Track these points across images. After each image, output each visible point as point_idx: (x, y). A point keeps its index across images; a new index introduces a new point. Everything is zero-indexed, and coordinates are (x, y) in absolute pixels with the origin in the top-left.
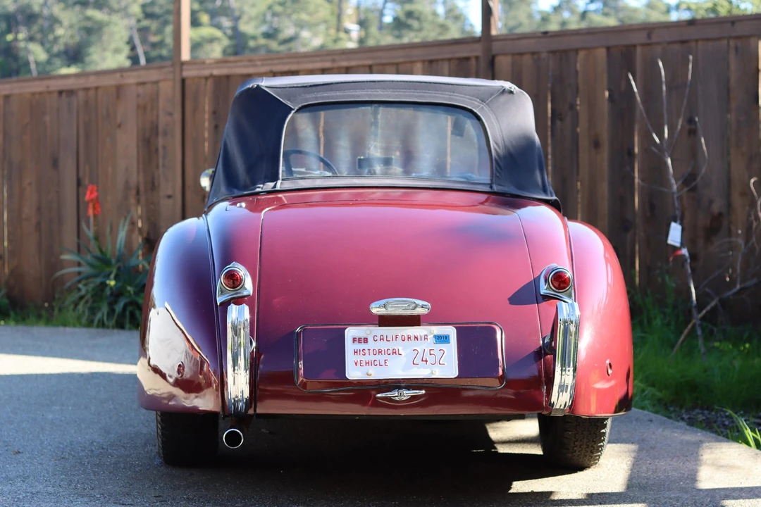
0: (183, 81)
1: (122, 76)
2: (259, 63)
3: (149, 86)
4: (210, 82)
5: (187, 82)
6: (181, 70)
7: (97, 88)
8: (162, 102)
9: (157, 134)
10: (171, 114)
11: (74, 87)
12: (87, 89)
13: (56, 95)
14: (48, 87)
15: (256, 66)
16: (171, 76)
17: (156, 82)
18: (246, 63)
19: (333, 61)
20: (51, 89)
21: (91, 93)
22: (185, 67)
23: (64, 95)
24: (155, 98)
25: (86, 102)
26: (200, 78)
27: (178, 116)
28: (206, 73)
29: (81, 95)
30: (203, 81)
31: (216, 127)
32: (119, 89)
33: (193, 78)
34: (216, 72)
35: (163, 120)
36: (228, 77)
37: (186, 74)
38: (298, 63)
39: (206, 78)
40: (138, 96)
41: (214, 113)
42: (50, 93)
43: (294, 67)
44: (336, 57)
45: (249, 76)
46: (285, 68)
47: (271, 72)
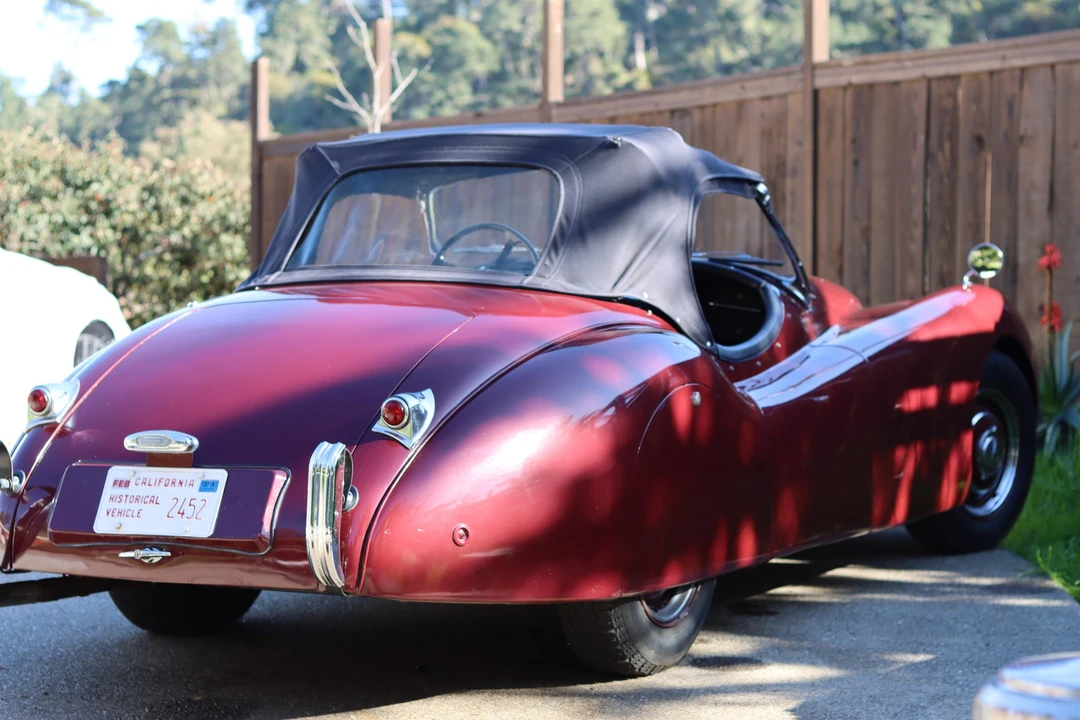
0: (816, 93)
1: (743, 88)
2: (908, 64)
3: (775, 102)
4: (849, 94)
5: (822, 96)
6: (813, 77)
7: (714, 106)
8: (791, 126)
9: (784, 175)
10: (800, 143)
11: (686, 105)
12: (702, 107)
13: (668, 115)
14: (657, 104)
15: (903, 68)
16: (800, 86)
17: (784, 96)
18: (893, 65)
19: (1004, 58)
20: (663, 107)
21: (708, 112)
22: (818, 72)
23: (677, 115)
24: (782, 119)
25: (702, 126)
26: (836, 88)
27: (808, 146)
28: (843, 80)
29: (697, 114)
30: (840, 92)
31: (856, 163)
32: (741, 105)
33: (828, 89)
34: (856, 79)
35: (793, 151)
36: (871, 86)
37: (821, 82)
38: (959, 63)
39: (845, 88)
40: (763, 116)
41: (854, 141)
42: (660, 113)
43: (952, 70)
44: (1008, 53)
45: (896, 83)
46: (941, 71)
47: (924, 77)
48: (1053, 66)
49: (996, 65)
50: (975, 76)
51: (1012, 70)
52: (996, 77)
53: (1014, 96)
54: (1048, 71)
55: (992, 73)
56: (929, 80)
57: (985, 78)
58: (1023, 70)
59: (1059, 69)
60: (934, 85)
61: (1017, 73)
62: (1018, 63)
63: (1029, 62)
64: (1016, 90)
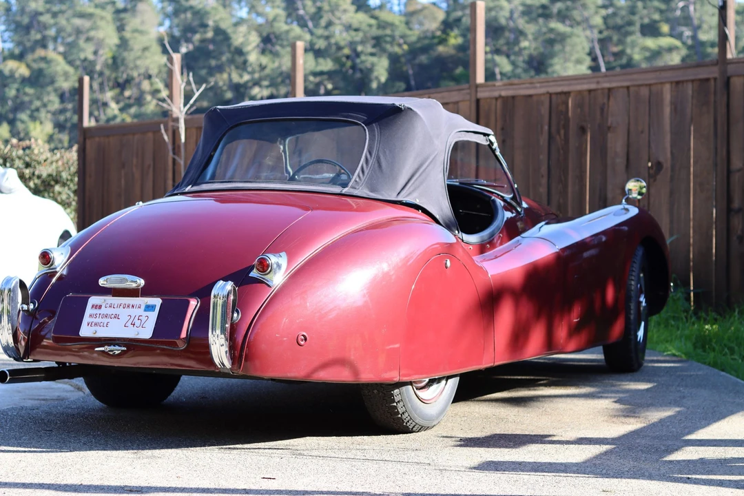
0: (478, 101)
2: (538, 85)
3: (450, 106)
4: (500, 102)
5: (482, 103)
6: (476, 92)
15: (535, 88)
16: (468, 97)
17: (457, 103)
18: (528, 86)
19: (598, 83)
22: (479, 89)
26: (491, 98)
28: (496, 94)
30: (494, 101)
33: (486, 99)
34: (504, 93)
36: (513, 97)
37: (481, 95)
38: (570, 85)
39: (496, 99)
41: (503, 129)
43: (566, 89)
44: (600, 79)
45: (530, 96)
46: (559, 89)
47: (548, 93)
48: (628, 87)
49: (593, 86)
50: (580, 92)
51: (603, 89)
52: (592, 93)
53: (604, 104)
54: (625, 90)
55: (590, 91)
56: (551, 94)
57: (586, 94)
58: (610, 89)
59: (632, 89)
60: (554, 97)
61: (606, 91)
62: (607, 85)
63: (614, 85)
64: (605, 101)
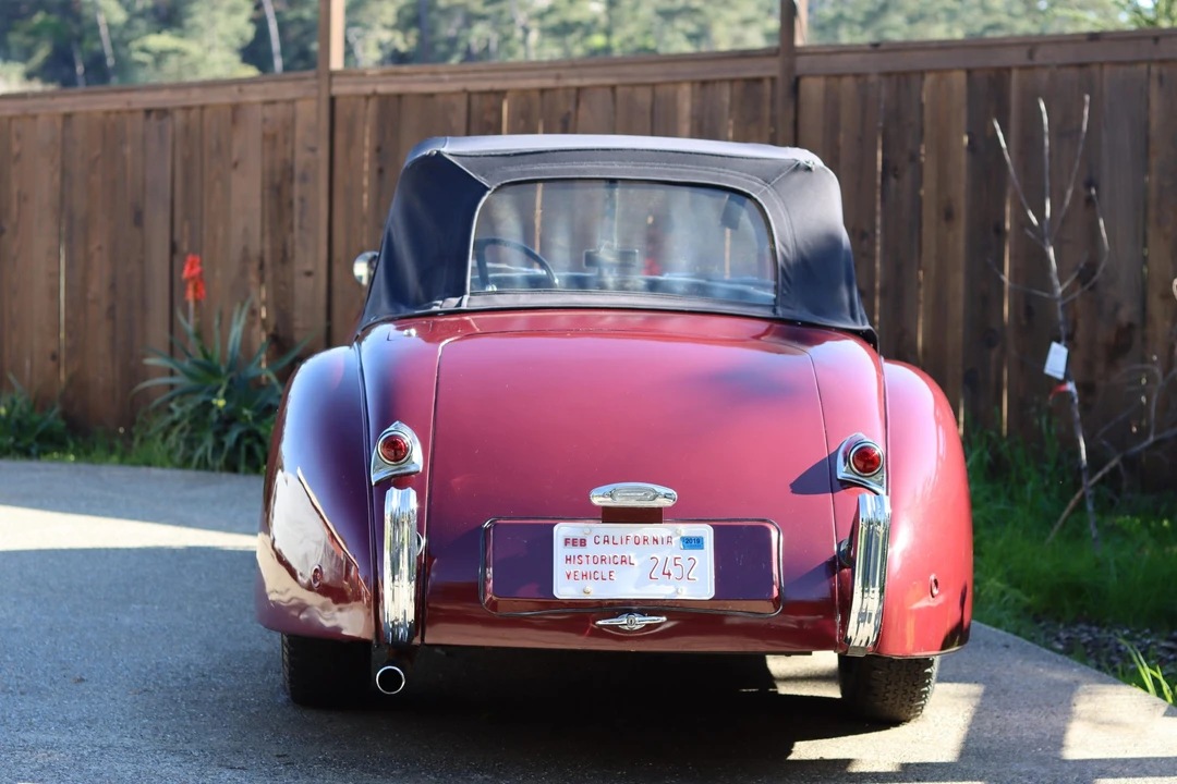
0: (332, 100)
1: (240, 91)
2: (446, 77)
3: (280, 108)
4: (373, 104)
5: (339, 103)
6: (330, 84)
7: (203, 107)
8: (299, 133)
9: (292, 180)
10: (313, 150)
11: (168, 105)
12: (187, 109)
13: (141, 116)
14: (129, 103)
15: (442, 81)
16: (314, 93)
17: (292, 102)
19: (558, 77)
20: (134, 106)
21: (194, 114)
22: (335, 80)
23: (153, 115)
24: (289, 125)
25: (187, 128)
26: (358, 96)
27: (323, 153)
28: (368, 89)
29: (179, 117)
30: (363, 100)
31: (381, 171)
32: (236, 108)
33: (348, 96)
34: (381, 89)
35: (301, 158)
36: (399, 96)
37: (337, 90)
38: (505, 79)
39: (367, 97)
40: (265, 120)
41: (378, 150)
42: (132, 112)
43: (498, 85)
44: (562, 72)
45: (431, 95)
46: (485, 86)
47: (465, 91)
48: (613, 88)
49: (549, 83)
50: (524, 92)
51: (567, 88)
52: (547, 95)
53: (568, 114)
54: (608, 91)
55: (542, 91)
56: (469, 94)
57: (536, 95)
58: (579, 90)
59: (619, 91)
60: (475, 99)
61: (573, 92)
62: (575, 82)
63: (587, 82)
64: (571, 108)
